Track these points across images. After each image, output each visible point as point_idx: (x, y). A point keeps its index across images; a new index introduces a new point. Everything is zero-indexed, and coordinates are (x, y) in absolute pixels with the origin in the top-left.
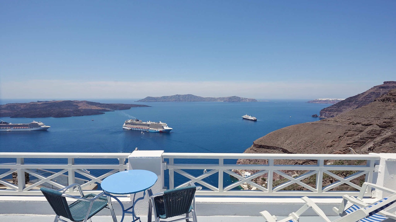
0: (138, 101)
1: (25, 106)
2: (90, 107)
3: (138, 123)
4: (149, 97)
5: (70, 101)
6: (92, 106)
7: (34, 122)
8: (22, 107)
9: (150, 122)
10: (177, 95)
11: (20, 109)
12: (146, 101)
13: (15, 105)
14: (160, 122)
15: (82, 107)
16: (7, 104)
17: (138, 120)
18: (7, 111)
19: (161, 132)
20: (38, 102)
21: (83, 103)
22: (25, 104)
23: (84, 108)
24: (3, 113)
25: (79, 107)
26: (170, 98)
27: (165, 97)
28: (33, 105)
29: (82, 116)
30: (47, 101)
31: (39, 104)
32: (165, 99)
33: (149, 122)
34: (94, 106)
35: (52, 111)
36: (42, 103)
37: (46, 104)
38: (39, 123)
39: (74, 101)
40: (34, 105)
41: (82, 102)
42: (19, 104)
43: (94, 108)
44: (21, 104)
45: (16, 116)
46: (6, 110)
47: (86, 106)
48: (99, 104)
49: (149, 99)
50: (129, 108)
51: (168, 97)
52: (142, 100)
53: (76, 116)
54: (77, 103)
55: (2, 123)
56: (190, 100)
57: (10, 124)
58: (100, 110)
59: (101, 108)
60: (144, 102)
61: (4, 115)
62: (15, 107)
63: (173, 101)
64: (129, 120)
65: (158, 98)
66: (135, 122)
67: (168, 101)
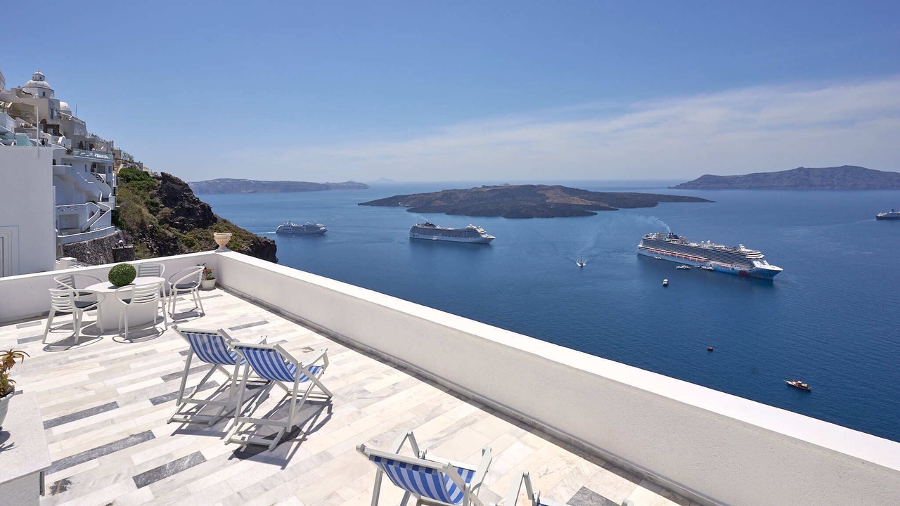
0: (677, 187)
1: (465, 194)
2: (567, 198)
3: (675, 243)
4: (708, 175)
5: (532, 186)
6: (572, 197)
7: (470, 226)
8: (461, 196)
9: (711, 243)
10: (801, 169)
11: (459, 200)
12: (700, 187)
13: (453, 193)
14: (741, 246)
15: (554, 199)
16: (443, 191)
17: (676, 237)
18: (442, 203)
19: (742, 274)
20: (484, 187)
21: (556, 189)
22: (465, 191)
23: (556, 201)
24: (437, 205)
25: (548, 198)
26: (777, 179)
27: (757, 174)
28: (475, 192)
29: (553, 217)
30: (495, 186)
31: (483, 192)
32: (757, 181)
33: (706, 242)
34: (575, 198)
35: (503, 204)
36: (488, 189)
37: (495, 191)
38: (479, 228)
39: (539, 186)
40: (478, 192)
41: (553, 188)
42: (458, 190)
43: (575, 201)
44: (461, 191)
45: (452, 212)
46: (441, 201)
47: (561, 196)
48: (585, 192)
49: (709, 182)
50: (654, 205)
51: (766, 175)
52: (689, 183)
53: (542, 217)
54: (543, 190)
55: (427, 224)
56: (850, 184)
57: (438, 227)
58: (586, 207)
59: (589, 203)
60: (693, 188)
61: (438, 210)
62: (453, 196)
63: (786, 186)
64: (653, 234)
65: (736, 178)
66: (667, 240)
67: (767, 187)
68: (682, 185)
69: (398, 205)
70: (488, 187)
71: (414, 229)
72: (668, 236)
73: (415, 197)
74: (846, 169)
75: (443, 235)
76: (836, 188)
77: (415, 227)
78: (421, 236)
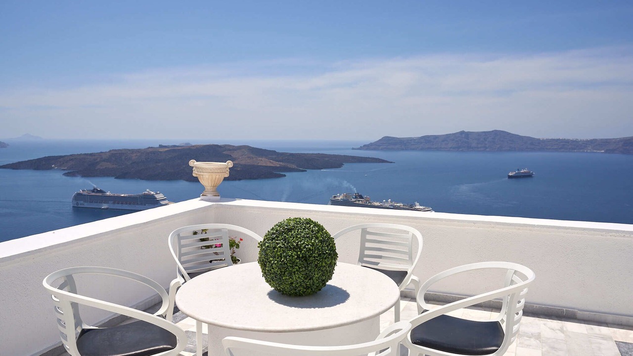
0: (361, 148)
1: (138, 154)
2: (255, 159)
3: (360, 203)
4: (388, 137)
5: (217, 146)
6: (261, 159)
7: (148, 191)
8: (134, 157)
9: (391, 202)
10: (462, 133)
11: (131, 162)
12: (380, 148)
13: (123, 153)
16: (110, 151)
17: (361, 197)
18: (109, 165)
20: (161, 146)
21: (243, 150)
22: (138, 151)
23: (243, 162)
24: (104, 167)
26: (443, 141)
27: (428, 137)
28: (151, 152)
30: (175, 146)
31: (161, 152)
32: (428, 143)
33: (387, 201)
34: (263, 159)
35: (184, 166)
36: (167, 149)
37: (174, 151)
38: (157, 194)
39: (225, 146)
40: (154, 153)
41: (239, 148)
42: (129, 150)
43: (264, 162)
44: (133, 151)
45: (123, 175)
46: (108, 163)
47: (248, 158)
48: (273, 153)
49: (388, 143)
50: (339, 166)
51: (436, 137)
52: (371, 144)
54: (230, 150)
55: (94, 190)
56: (498, 146)
57: (108, 194)
58: (275, 168)
59: (278, 164)
60: (374, 149)
61: (105, 173)
62: (123, 158)
63: (451, 148)
64: (340, 195)
65: (411, 140)
66: (353, 200)
67: (436, 148)
68: (365, 146)
69: (51, 168)
70: (165, 147)
71: (78, 196)
72: (354, 197)
73: (72, 158)
74: (496, 133)
75: (114, 203)
76: (488, 150)
77: (79, 195)
78: (86, 205)
